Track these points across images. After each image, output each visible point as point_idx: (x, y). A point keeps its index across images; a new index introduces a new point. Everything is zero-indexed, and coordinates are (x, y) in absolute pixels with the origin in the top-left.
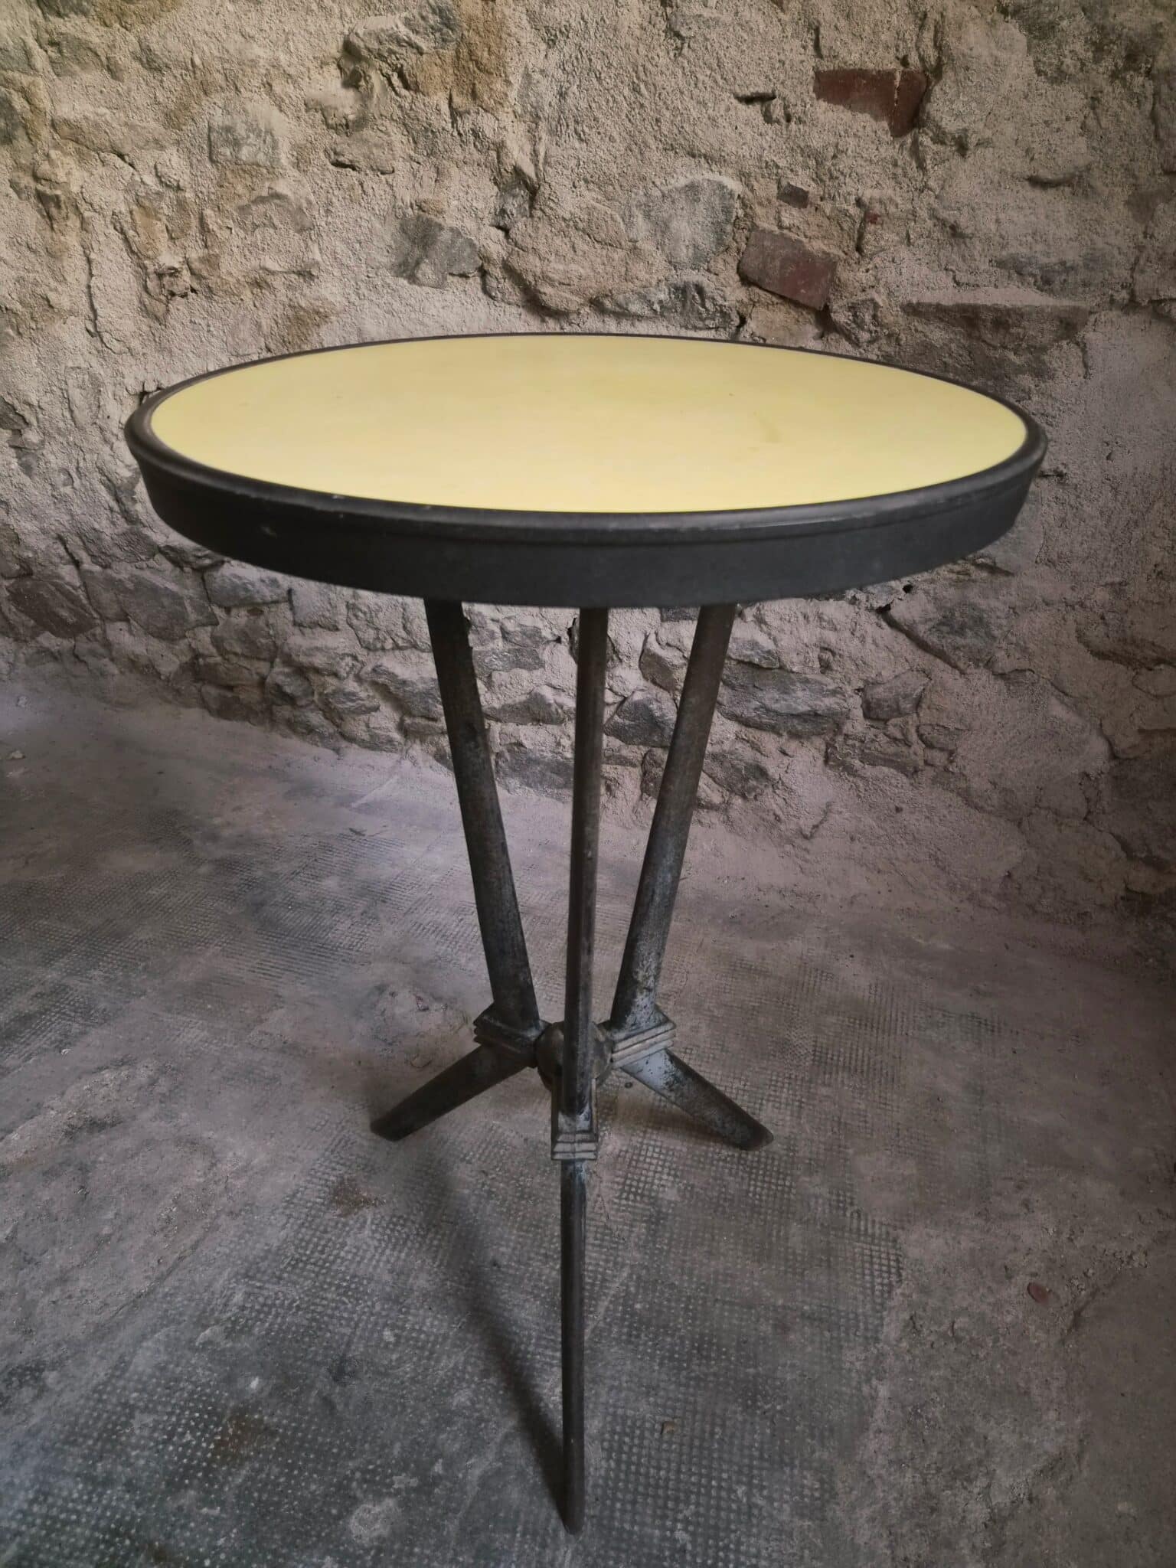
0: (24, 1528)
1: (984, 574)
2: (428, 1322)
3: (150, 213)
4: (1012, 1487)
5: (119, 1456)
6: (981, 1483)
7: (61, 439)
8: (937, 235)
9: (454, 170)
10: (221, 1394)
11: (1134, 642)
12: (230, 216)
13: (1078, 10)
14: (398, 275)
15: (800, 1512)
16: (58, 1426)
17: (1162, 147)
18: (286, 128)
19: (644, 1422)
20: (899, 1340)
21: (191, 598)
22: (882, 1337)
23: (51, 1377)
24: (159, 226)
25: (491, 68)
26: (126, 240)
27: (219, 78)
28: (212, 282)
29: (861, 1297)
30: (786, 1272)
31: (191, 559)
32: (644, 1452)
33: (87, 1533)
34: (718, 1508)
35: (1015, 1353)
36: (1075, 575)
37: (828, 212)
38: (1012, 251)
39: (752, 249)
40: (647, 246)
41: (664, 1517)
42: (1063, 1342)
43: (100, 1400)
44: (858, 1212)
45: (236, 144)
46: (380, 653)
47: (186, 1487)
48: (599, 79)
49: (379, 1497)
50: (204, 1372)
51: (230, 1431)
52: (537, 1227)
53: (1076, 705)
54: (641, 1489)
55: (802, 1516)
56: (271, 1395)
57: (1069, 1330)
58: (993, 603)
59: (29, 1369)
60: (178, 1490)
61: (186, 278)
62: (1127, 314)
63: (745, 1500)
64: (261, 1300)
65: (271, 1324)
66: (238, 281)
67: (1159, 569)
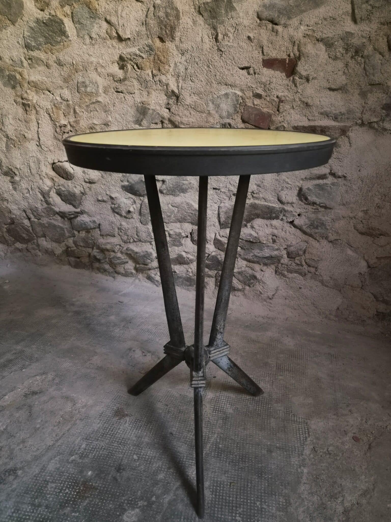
1: (323, 209)
2: (149, 452)
3: (58, 108)
4: (351, 500)
5: (43, 497)
6: (340, 499)
7: (26, 179)
8: (302, 105)
9: (153, 92)
10: (78, 477)
11: (372, 229)
12: (83, 108)
13: (340, 39)
14: (135, 124)
15: (279, 509)
16: (22, 488)
17: (368, 77)
18: (101, 82)
19: (224, 482)
20: (310, 455)
21: (66, 228)
22: (304, 454)
23: (20, 472)
24: (61, 112)
25: (165, 61)
26: (50, 117)
27: (81, 68)
28: (77, 128)
29: (296, 441)
30: (270, 434)
31: (67, 215)
32: (224, 492)
34: (251, 509)
35: (349, 458)
36: (352, 208)
37: (268, 100)
38: (325, 110)
39: (245, 112)
40: (213, 112)
41: (232, 513)
42: (365, 454)
43: (36, 479)
44: (294, 415)
45: (86, 87)
46: (128, 244)
47: (67, 507)
48: (197, 64)
49: (133, 509)
50: (72, 469)
51: (82, 488)
52: (185, 422)
53: (355, 250)
54: (224, 504)
55: (280, 511)
56: (95, 477)
57: (367, 450)
58: (327, 218)
59: (13, 470)
60: (64, 507)
61: (69, 127)
62: (361, 127)
63: (260, 506)
64: (91, 446)
65: (95, 454)
66: (85, 128)
67: (378, 205)
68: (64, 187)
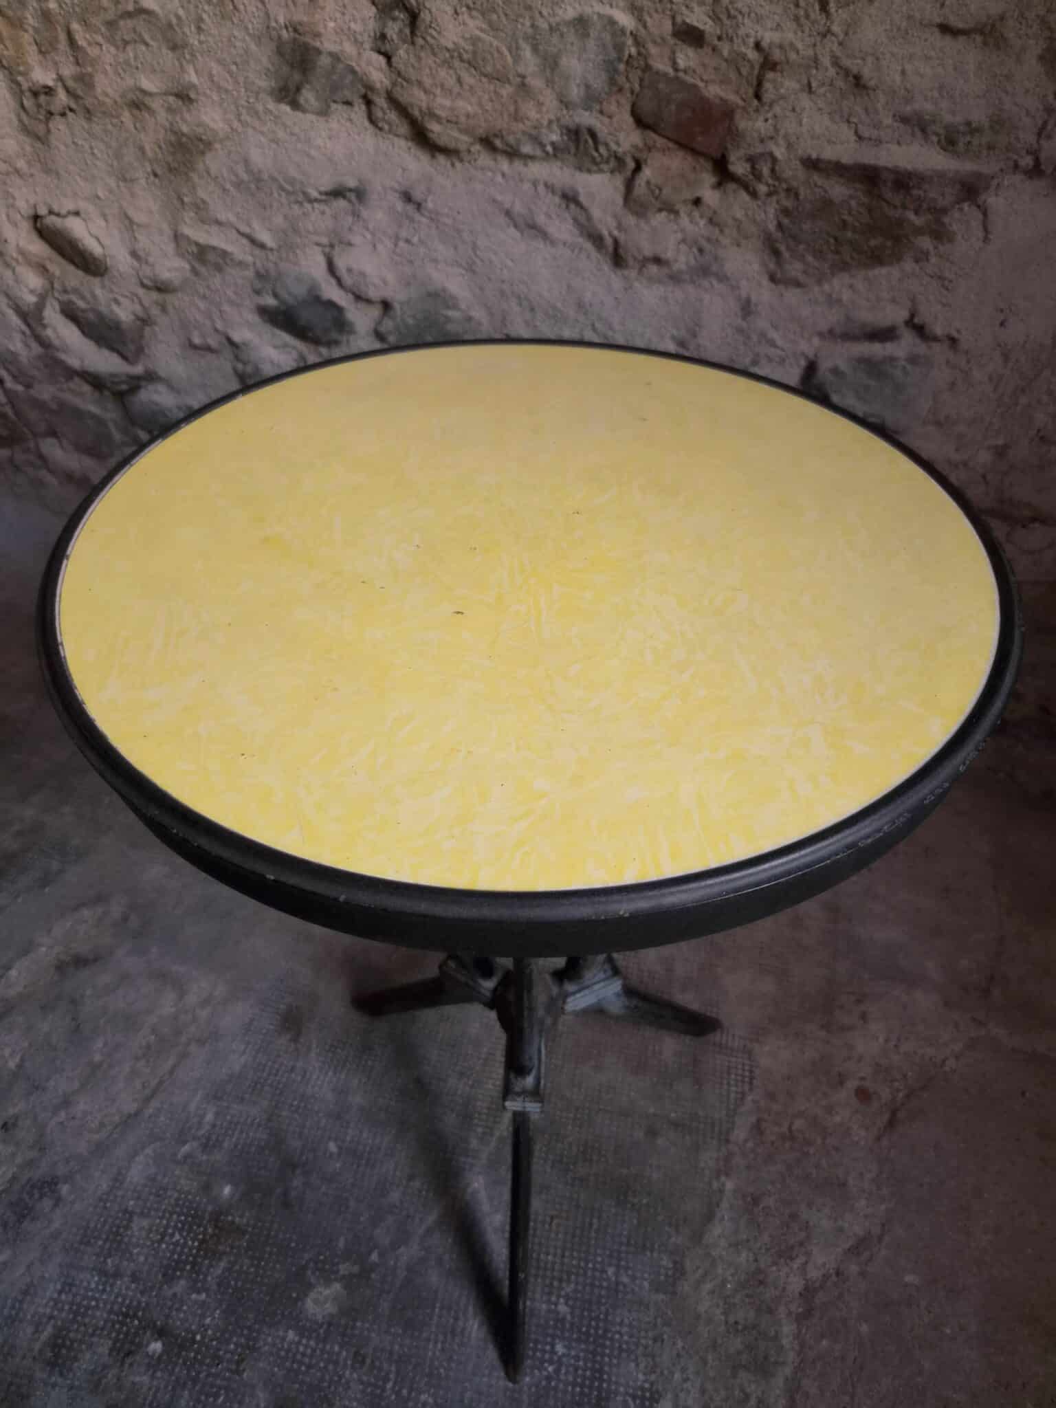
0: (56, 1313)
2: (365, 1135)
4: (824, 1264)
5: (124, 1253)
6: (800, 1260)
8: (840, 83)
10: (201, 1200)
11: (1011, 503)
12: (98, 31)
14: (279, 100)
15: (657, 1287)
16: (74, 1230)
19: (537, 1216)
20: (746, 1141)
21: (113, 421)
22: (732, 1139)
23: (64, 1189)
28: (89, 101)
29: (718, 1104)
30: (657, 1083)
31: (109, 385)
32: (536, 1240)
33: (105, 1315)
34: (592, 1285)
35: (838, 1150)
36: (960, 437)
37: (725, 53)
38: (917, 106)
39: (646, 91)
40: (536, 83)
41: (550, 1294)
42: (878, 1139)
43: (105, 1208)
47: (179, 1278)
49: (328, 1282)
50: (187, 1183)
51: (210, 1230)
55: (657, 1291)
56: (240, 1200)
57: (885, 1129)
59: (47, 1182)
60: (172, 1280)
61: (62, 97)
62: (1031, 178)
63: (613, 1279)
64: (228, 1118)
65: (238, 1139)
66: (116, 102)
67: (1041, 434)
68: (83, 298)
